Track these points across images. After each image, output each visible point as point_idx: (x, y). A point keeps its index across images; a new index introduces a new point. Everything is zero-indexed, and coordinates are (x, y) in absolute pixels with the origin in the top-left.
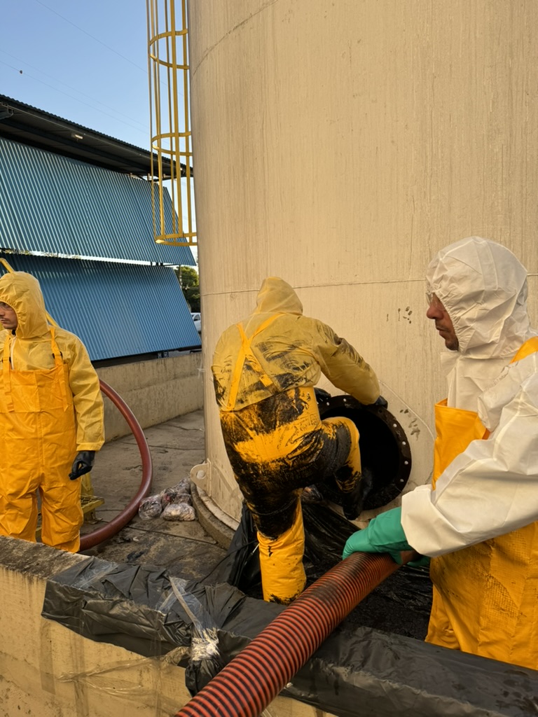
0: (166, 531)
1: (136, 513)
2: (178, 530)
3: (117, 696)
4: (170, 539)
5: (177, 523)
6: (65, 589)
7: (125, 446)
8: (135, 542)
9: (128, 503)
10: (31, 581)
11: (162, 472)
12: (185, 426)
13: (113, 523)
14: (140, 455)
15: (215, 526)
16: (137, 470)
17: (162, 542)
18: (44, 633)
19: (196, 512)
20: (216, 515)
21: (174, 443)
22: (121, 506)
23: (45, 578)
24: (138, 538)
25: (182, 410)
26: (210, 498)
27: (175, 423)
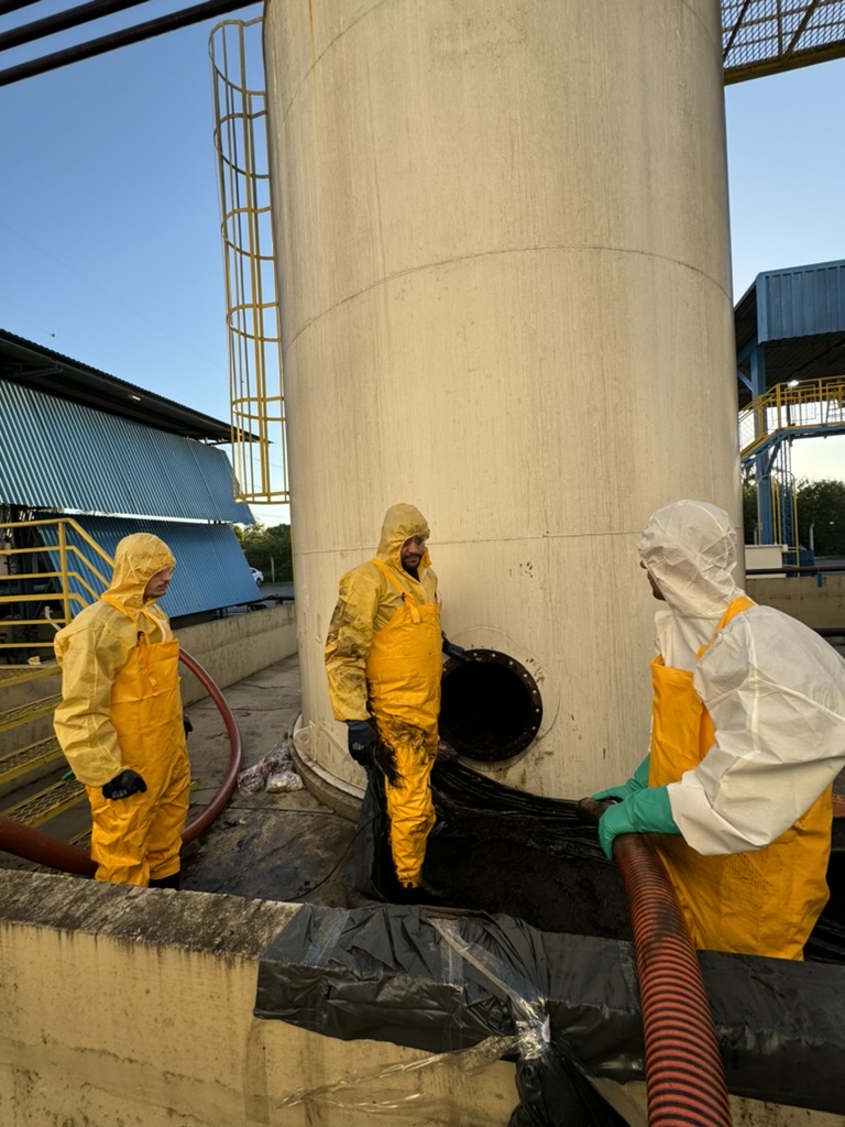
0: (274, 806)
1: (234, 788)
2: (285, 803)
3: (380, 1113)
4: (281, 814)
5: (283, 794)
6: (292, 970)
7: (202, 712)
8: (242, 825)
9: (222, 778)
10: (230, 964)
11: (251, 737)
12: (262, 684)
13: (212, 807)
14: (222, 721)
15: (331, 793)
16: (222, 738)
17: (273, 820)
18: (253, 1037)
19: (303, 779)
20: (329, 781)
21: (256, 704)
22: (214, 783)
23: (256, 957)
24: (245, 819)
25: (255, 668)
26: (316, 762)
27: (249, 682)
